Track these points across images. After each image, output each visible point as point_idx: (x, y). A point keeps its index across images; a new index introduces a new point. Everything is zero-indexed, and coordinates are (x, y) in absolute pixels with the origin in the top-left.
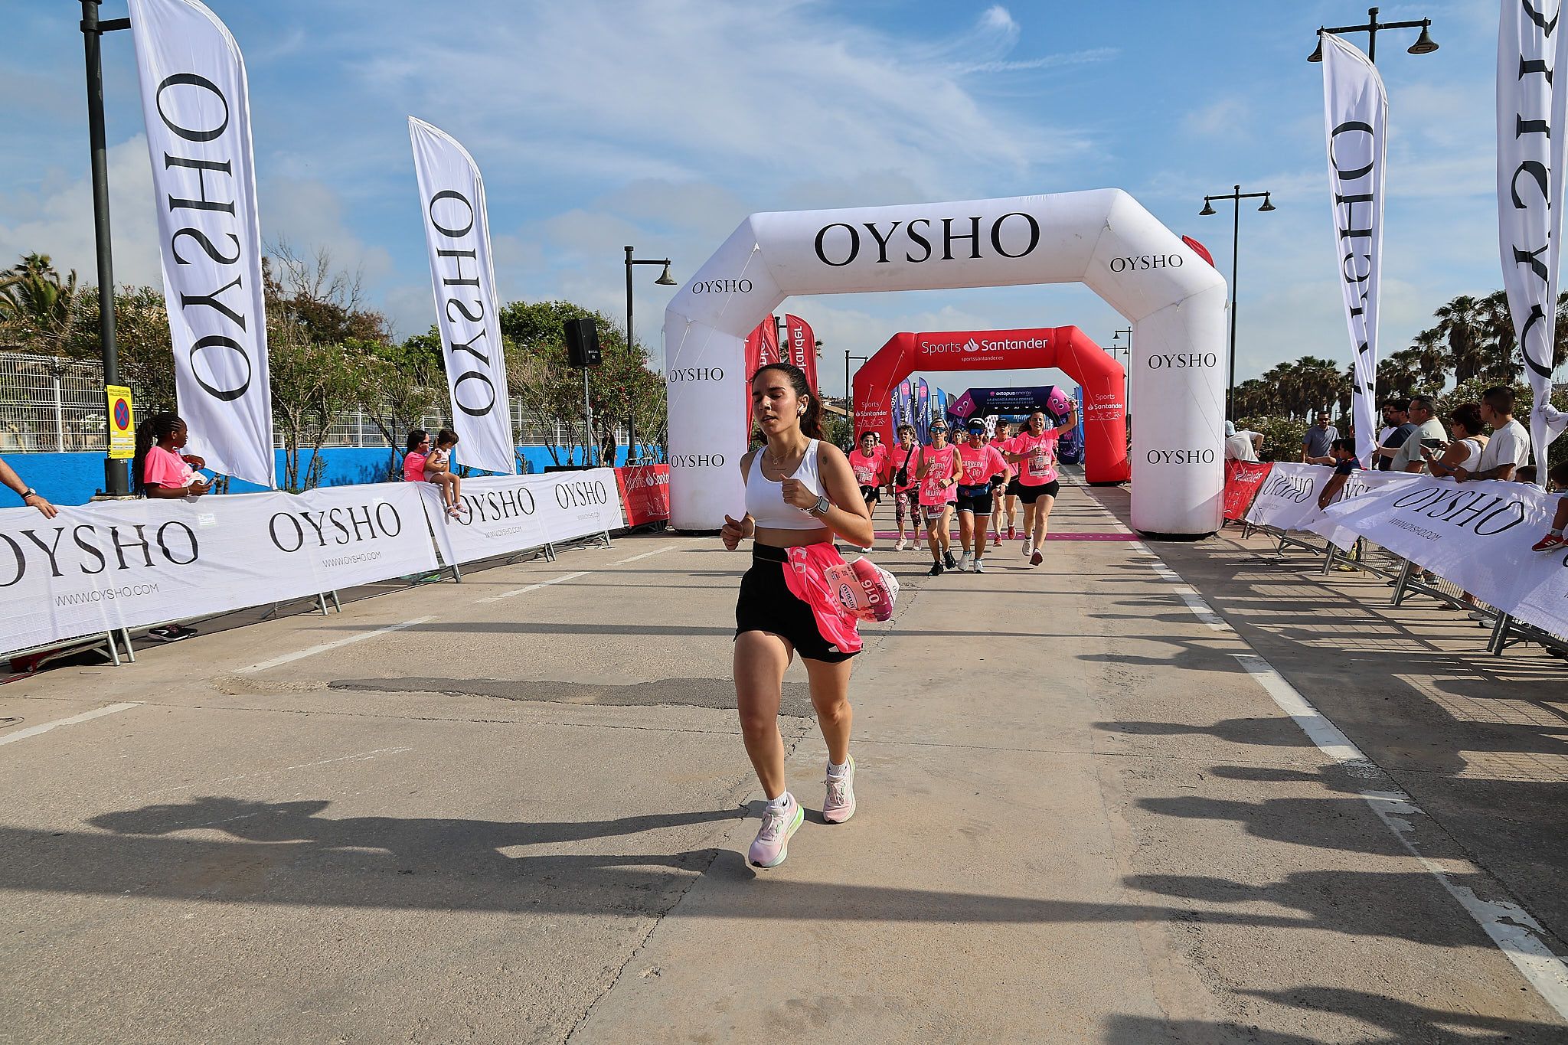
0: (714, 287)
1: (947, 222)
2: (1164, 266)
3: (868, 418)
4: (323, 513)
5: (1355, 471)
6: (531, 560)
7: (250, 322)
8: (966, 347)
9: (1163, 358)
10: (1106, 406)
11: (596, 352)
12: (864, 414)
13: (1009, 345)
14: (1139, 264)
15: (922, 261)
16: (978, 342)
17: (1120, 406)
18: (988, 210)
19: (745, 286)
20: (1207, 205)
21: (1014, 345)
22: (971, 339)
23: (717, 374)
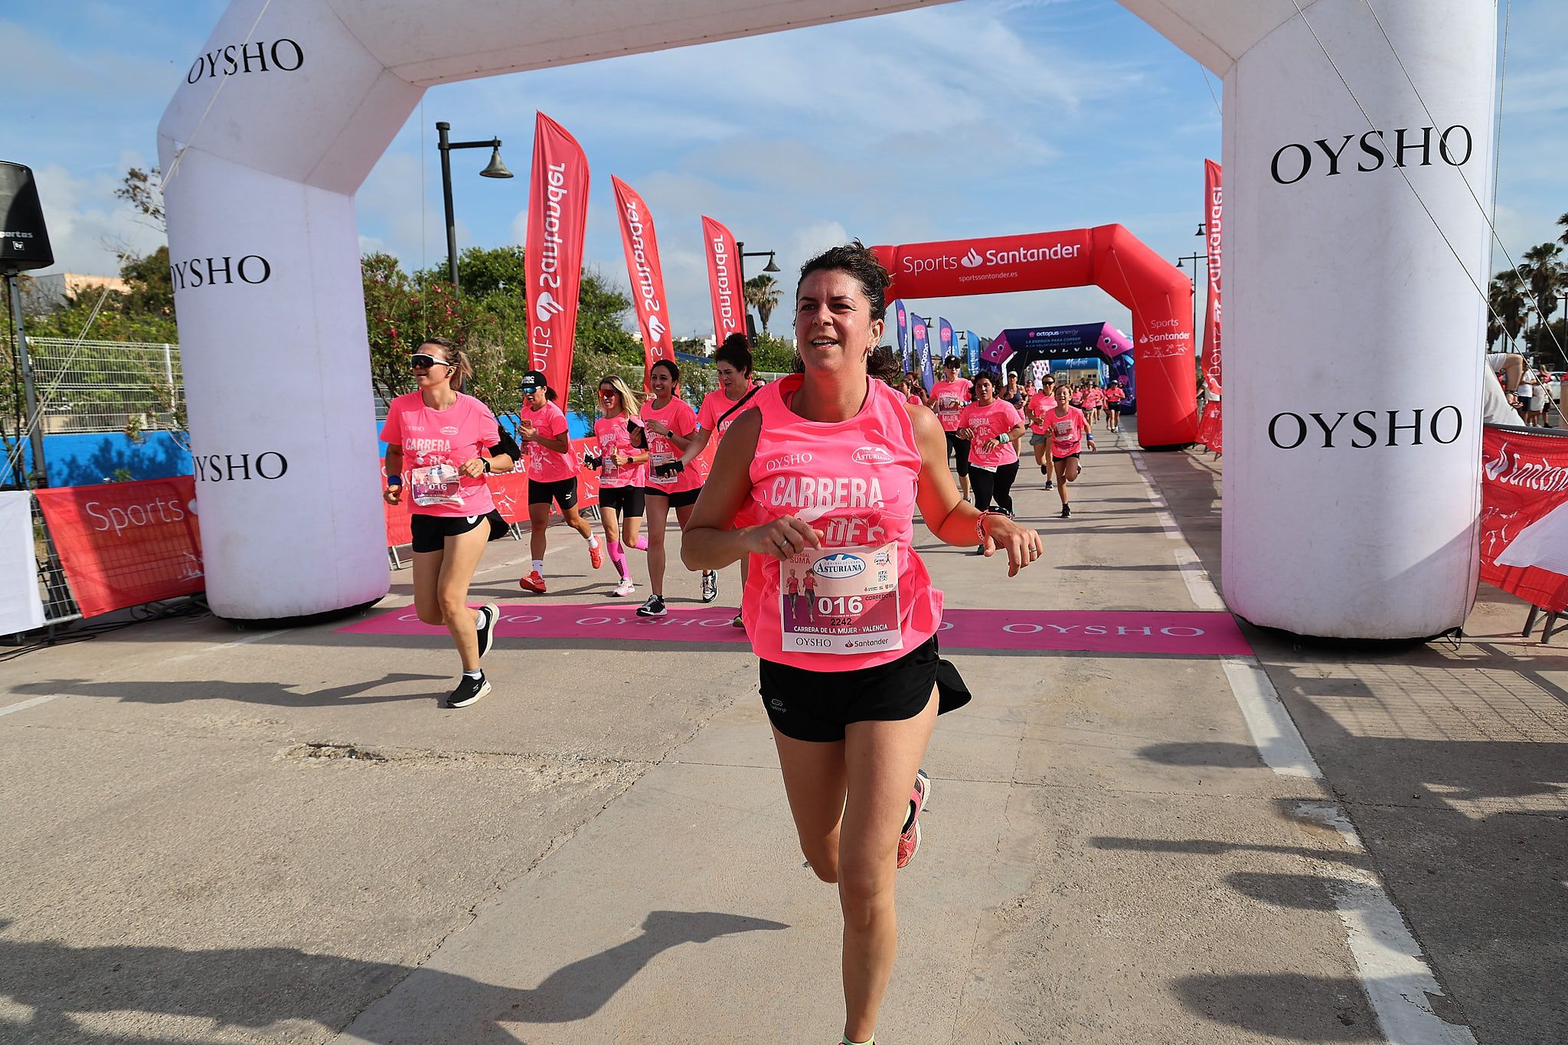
0: (222, 64)
8: (965, 262)
10: (1166, 337)
13: (1025, 256)
16: (982, 254)
17: (1186, 336)
19: (287, 57)
21: (1032, 255)
22: (972, 250)
23: (254, 270)
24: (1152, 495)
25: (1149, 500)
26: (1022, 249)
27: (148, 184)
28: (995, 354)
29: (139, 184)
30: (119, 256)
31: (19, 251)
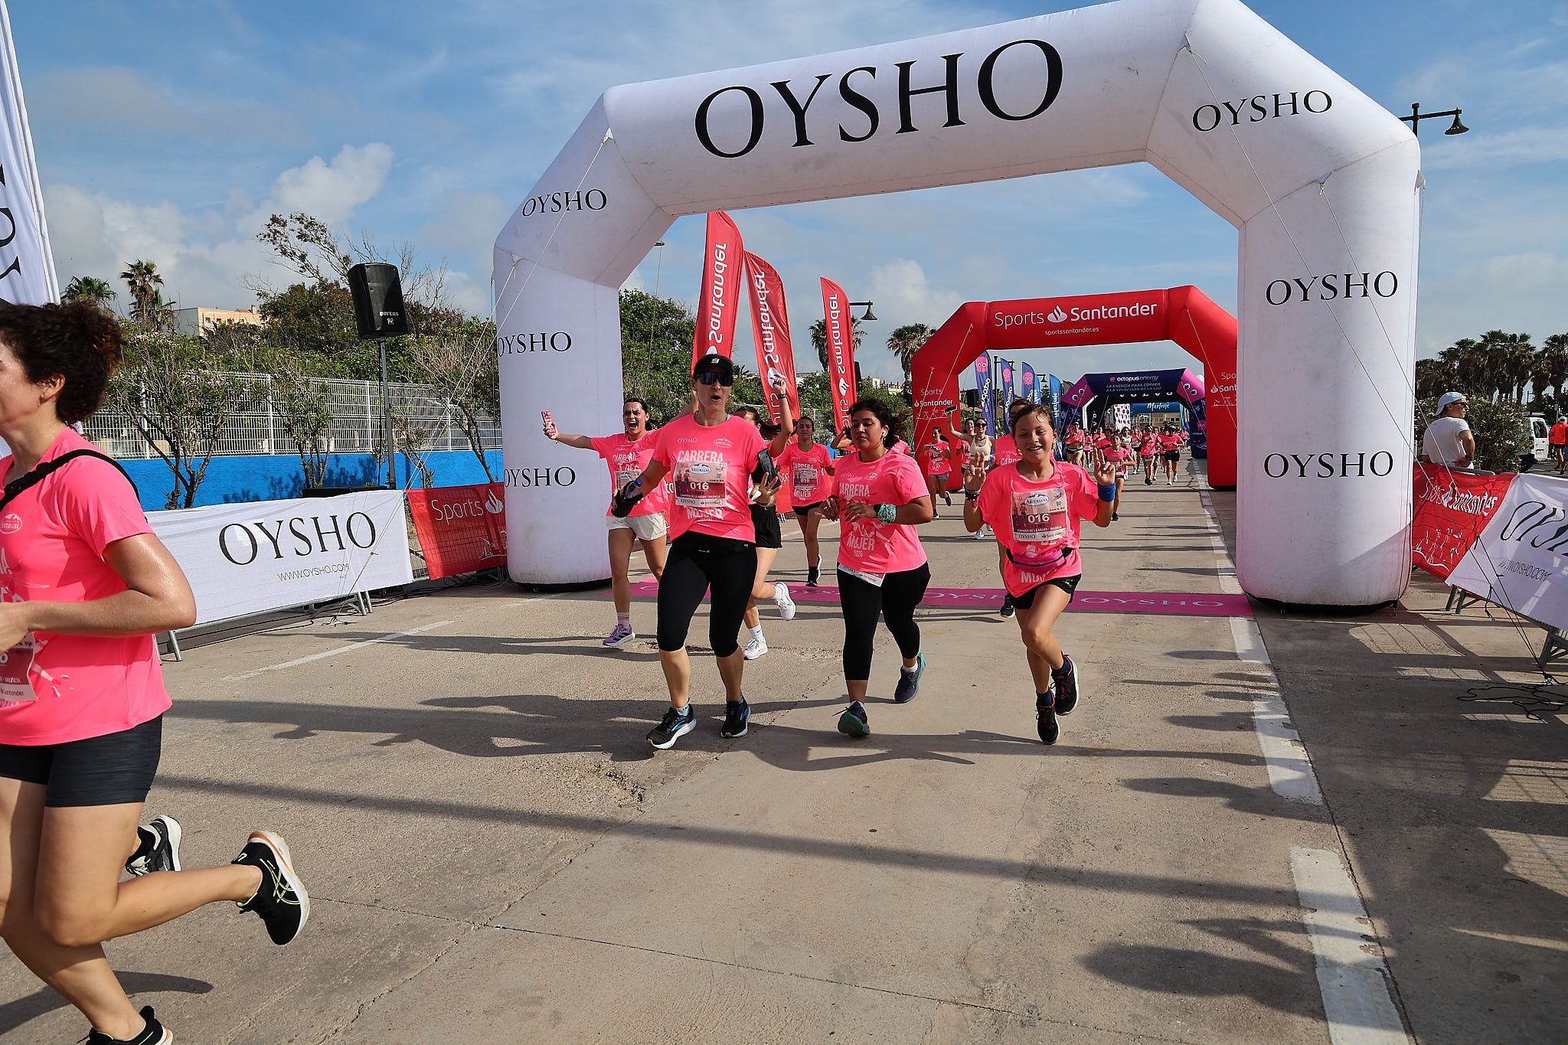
0: (549, 204)
2: (1295, 112)
9: (1294, 286)
14: (1246, 112)
15: (864, 139)
22: (1058, 307)
23: (561, 342)
24: (1210, 524)
25: (1207, 528)
26: (1103, 307)
27: (287, 229)
28: (1076, 398)
29: (279, 229)
30: (259, 294)
31: (391, 325)
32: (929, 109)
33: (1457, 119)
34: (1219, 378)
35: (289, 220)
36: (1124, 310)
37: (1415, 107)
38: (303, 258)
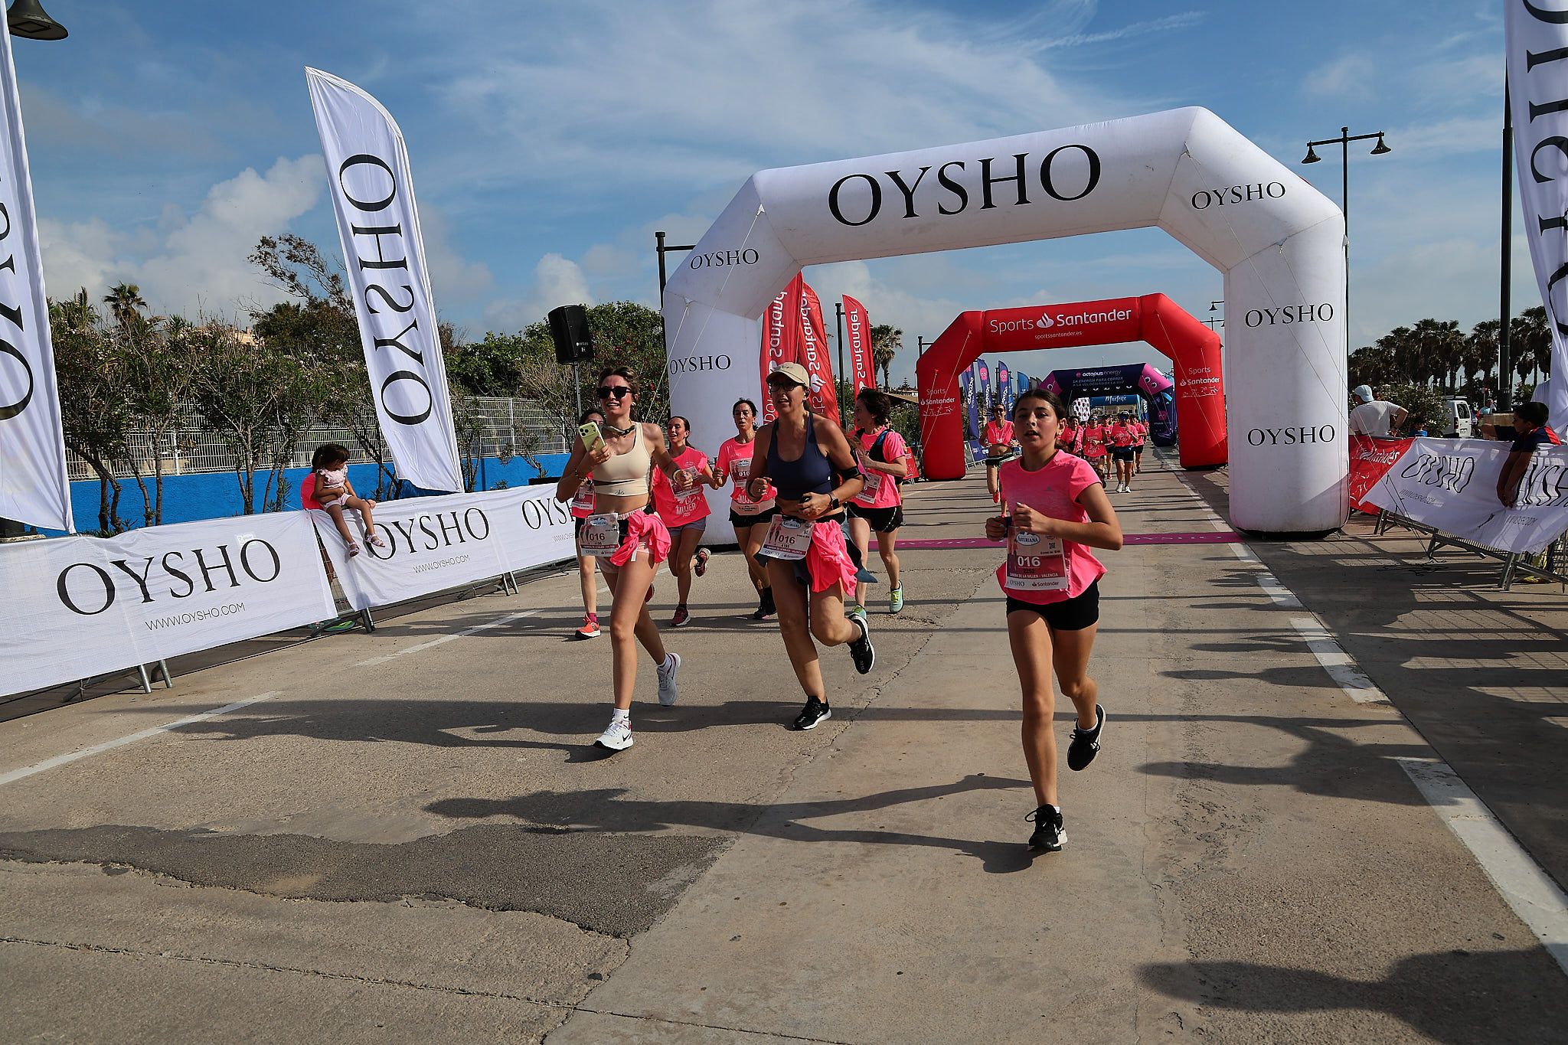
0: (714, 260)
1: (986, 163)
2: (1261, 197)
3: (936, 407)
4: (151, 559)
5: (1544, 448)
6: (492, 593)
7: (28, 317)
8: (1039, 323)
9: (1264, 314)
10: (1201, 381)
11: (586, 344)
12: (929, 402)
13: (1088, 318)
14: (1228, 197)
15: (957, 212)
16: (1053, 317)
17: (1216, 380)
18: (1035, 145)
19: (750, 257)
20: (1311, 152)
21: (1093, 318)
22: (1045, 315)
23: (723, 362)
26: (1085, 313)
27: (277, 250)
29: (269, 250)
30: (251, 315)
31: (584, 353)
32: (1004, 193)
33: (1380, 140)
34: (1187, 372)
35: (278, 241)
36: (1103, 316)
37: (1345, 130)
38: (292, 278)
